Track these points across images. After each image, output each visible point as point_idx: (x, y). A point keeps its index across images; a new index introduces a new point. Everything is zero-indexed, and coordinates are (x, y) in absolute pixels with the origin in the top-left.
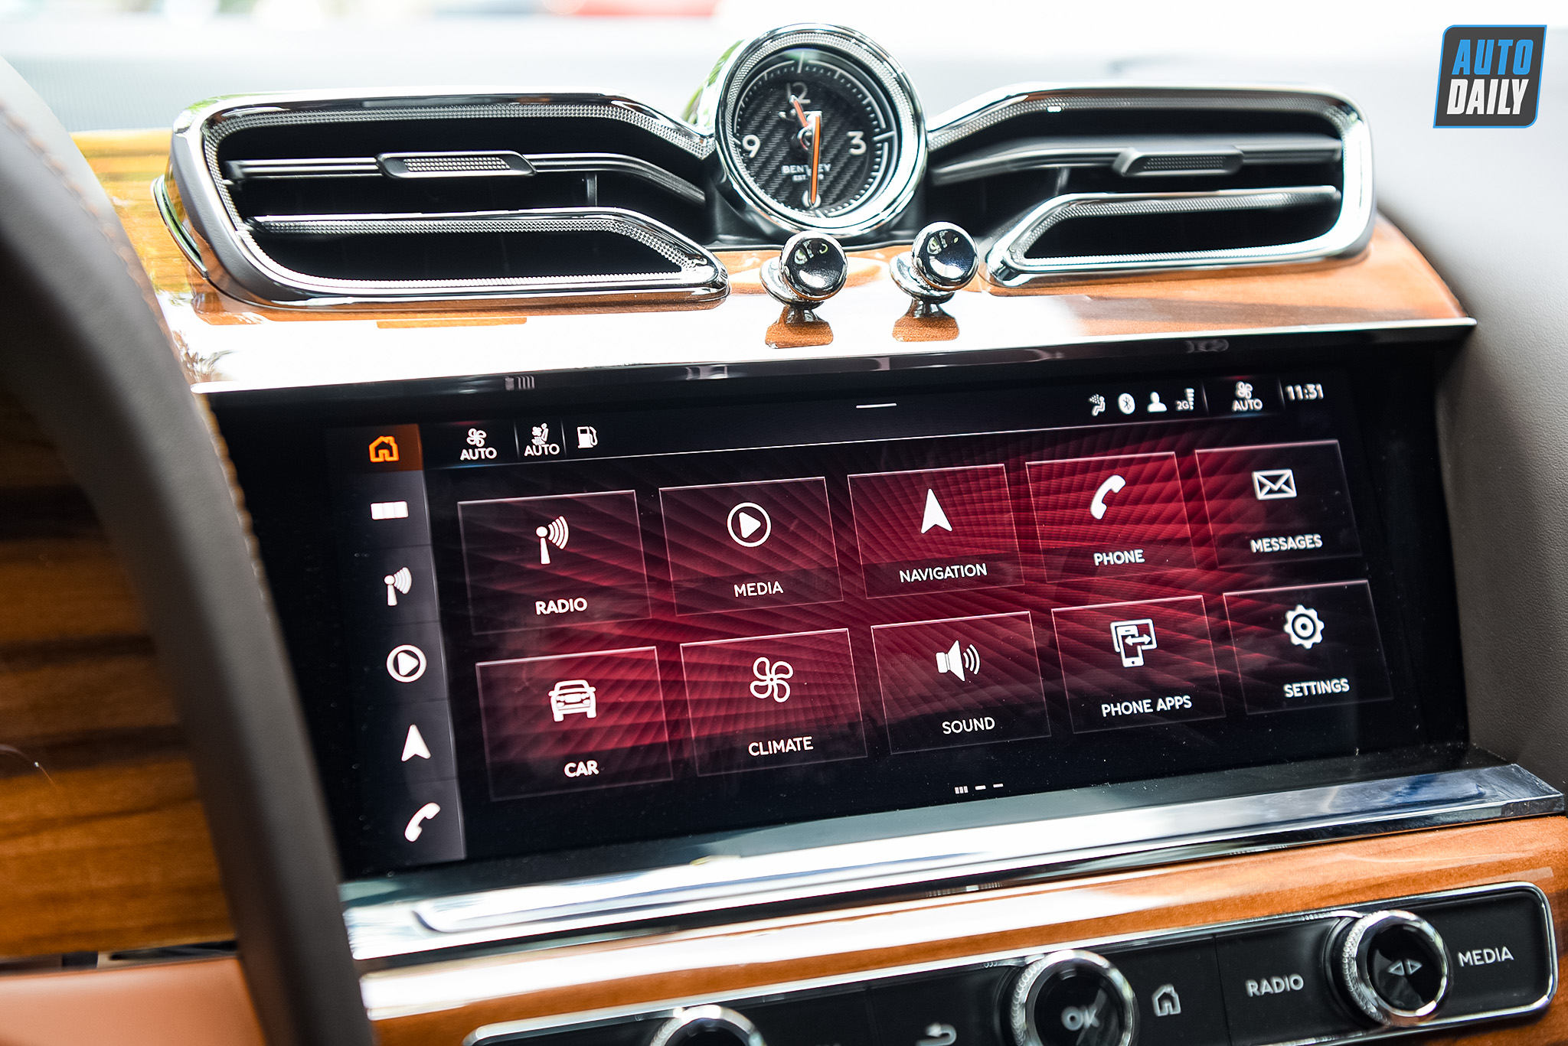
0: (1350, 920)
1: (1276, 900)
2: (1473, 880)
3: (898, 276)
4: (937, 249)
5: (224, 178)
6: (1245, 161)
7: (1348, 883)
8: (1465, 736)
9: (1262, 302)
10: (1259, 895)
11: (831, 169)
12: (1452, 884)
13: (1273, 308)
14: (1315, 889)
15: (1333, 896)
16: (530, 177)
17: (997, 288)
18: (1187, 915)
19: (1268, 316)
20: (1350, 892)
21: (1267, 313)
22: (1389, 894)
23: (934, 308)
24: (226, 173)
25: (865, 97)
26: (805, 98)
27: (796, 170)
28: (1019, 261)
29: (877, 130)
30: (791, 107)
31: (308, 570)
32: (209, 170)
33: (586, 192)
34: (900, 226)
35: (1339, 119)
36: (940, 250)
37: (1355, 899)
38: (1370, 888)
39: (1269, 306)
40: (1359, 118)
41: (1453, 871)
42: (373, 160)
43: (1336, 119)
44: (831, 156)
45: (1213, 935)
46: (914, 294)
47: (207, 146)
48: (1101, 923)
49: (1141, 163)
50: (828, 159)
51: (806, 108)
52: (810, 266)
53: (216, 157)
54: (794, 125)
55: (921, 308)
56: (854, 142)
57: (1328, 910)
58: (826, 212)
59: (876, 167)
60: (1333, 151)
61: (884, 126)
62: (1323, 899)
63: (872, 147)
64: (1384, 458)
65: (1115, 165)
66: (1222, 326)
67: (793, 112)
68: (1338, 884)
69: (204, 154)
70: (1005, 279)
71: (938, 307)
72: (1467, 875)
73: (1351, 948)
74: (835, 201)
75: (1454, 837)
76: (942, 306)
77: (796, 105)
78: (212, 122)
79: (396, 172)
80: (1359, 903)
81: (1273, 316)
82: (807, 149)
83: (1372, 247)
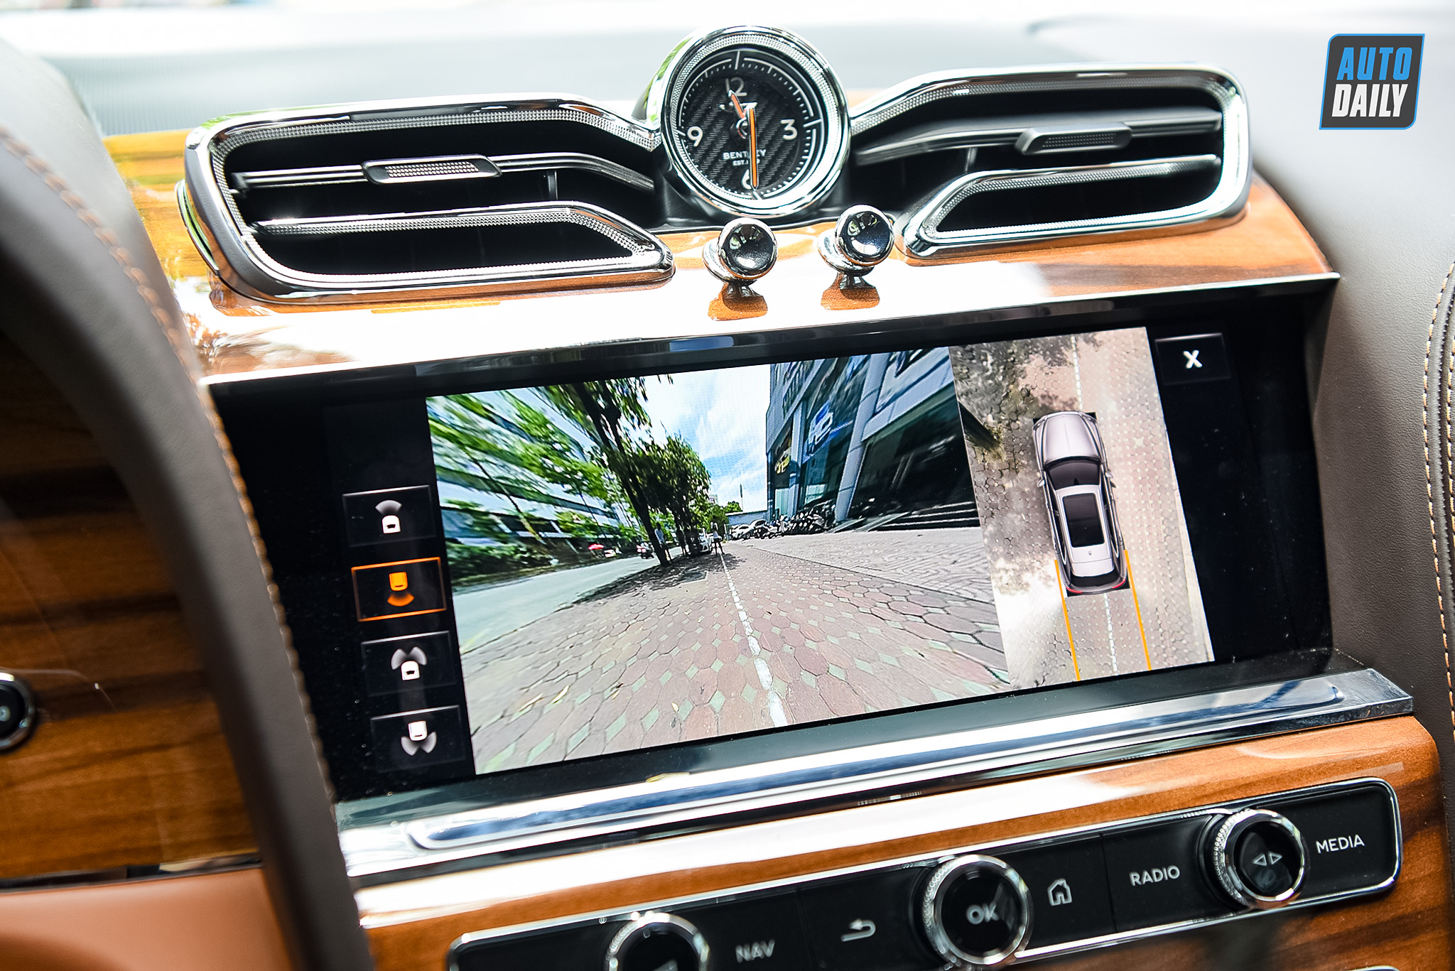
0: (1221, 816)
1: (1156, 801)
2: (1330, 777)
3: (825, 252)
4: (856, 231)
5: (231, 188)
6: (1134, 135)
7: (1220, 783)
8: (1329, 643)
9: (1148, 264)
10: (1142, 796)
11: (766, 153)
12: (1311, 782)
13: (1158, 269)
14: (1191, 790)
15: (1206, 796)
16: (497, 178)
17: (912, 259)
18: (1077, 817)
19: (1153, 277)
20: (1221, 792)
21: (1153, 275)
22: (1256, 792)
23: (857, 280)
24: (232, 183)
25: (795, 89)
26: (741, 92)
27: (735, 155)
28: (932, 235)
29: (807, 118)
30: (729, 100)
31: (312, 532)
32: (217, 182)
33: (548, 188)
34: (828, 203)
35: (1219, 92)
36: (859, 231)
37: (1225, 798)
38: (1239, 787)
39: (1155, 267)
40: (1237, 92)
41: (1312, 770)
42: (359, 167)
43: (1216, 93)
44: (766, 142)
45: (1101, 833)
46: (838, 269)
47: (215, 160)
48: (1002, 827)
49: (1040, 142)
50: (763, 146)
51: (742, 100)
52: (744, 250)
53: (222, 170)
54: (732, 116)
55: (845, 280)
56: (787, 128)
57: (1202, 808)
58: (762, 193)
59: (806, 151)
60: (1214, 123)
61: (812, 114)
62: (1198, 798)
63: (802, 133)
64: (1258, 398)
65: (1017, 144)
66: (1112, 288)
67: (731, 104)
68: (1211, 785)
69: (212, 168)
70: (920, 251)
71: (861, 279)
72: (1325, 773)
73: (1221, 842)
74: (770, 182)
75: (1315, 739)
76: (864, 277)
77: (733, 99)
78: (217, 140)
79: (378, 178)
80: (1229, 801)
81: (1157, 277)
82: (744, 138)
83: (1249, 205)
